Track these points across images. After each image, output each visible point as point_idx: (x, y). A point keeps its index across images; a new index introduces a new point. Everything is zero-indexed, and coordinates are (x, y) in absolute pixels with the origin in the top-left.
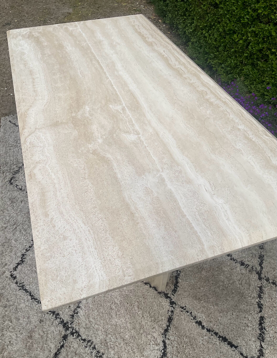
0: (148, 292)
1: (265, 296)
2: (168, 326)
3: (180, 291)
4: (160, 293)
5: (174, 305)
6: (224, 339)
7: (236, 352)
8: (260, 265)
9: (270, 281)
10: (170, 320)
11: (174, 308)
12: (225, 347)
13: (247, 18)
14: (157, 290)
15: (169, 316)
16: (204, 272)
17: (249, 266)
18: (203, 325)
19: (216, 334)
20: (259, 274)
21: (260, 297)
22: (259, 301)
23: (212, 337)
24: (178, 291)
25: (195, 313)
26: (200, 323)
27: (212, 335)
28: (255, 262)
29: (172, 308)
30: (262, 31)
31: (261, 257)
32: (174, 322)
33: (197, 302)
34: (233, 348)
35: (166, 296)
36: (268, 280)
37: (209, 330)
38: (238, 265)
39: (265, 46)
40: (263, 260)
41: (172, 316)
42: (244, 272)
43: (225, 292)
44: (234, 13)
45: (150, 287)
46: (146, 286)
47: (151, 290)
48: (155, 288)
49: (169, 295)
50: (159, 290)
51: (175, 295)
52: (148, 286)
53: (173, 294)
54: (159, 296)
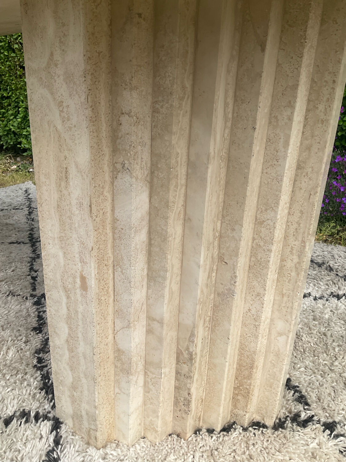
0: (254, 445)
3: (312, 397)
4: (280, 425)
5: (338, 430)
14: (264, 426)
24: (309, 395)
35: (299, 422)
45: (245, 429)
46: (235, 434)
47: (252, 434)
48: (257, 425)
49: (303, 416)
50: (270, 422)
51: (314, 405)
52: (237, 432)
53: (306, 407)
54: (287, 432)
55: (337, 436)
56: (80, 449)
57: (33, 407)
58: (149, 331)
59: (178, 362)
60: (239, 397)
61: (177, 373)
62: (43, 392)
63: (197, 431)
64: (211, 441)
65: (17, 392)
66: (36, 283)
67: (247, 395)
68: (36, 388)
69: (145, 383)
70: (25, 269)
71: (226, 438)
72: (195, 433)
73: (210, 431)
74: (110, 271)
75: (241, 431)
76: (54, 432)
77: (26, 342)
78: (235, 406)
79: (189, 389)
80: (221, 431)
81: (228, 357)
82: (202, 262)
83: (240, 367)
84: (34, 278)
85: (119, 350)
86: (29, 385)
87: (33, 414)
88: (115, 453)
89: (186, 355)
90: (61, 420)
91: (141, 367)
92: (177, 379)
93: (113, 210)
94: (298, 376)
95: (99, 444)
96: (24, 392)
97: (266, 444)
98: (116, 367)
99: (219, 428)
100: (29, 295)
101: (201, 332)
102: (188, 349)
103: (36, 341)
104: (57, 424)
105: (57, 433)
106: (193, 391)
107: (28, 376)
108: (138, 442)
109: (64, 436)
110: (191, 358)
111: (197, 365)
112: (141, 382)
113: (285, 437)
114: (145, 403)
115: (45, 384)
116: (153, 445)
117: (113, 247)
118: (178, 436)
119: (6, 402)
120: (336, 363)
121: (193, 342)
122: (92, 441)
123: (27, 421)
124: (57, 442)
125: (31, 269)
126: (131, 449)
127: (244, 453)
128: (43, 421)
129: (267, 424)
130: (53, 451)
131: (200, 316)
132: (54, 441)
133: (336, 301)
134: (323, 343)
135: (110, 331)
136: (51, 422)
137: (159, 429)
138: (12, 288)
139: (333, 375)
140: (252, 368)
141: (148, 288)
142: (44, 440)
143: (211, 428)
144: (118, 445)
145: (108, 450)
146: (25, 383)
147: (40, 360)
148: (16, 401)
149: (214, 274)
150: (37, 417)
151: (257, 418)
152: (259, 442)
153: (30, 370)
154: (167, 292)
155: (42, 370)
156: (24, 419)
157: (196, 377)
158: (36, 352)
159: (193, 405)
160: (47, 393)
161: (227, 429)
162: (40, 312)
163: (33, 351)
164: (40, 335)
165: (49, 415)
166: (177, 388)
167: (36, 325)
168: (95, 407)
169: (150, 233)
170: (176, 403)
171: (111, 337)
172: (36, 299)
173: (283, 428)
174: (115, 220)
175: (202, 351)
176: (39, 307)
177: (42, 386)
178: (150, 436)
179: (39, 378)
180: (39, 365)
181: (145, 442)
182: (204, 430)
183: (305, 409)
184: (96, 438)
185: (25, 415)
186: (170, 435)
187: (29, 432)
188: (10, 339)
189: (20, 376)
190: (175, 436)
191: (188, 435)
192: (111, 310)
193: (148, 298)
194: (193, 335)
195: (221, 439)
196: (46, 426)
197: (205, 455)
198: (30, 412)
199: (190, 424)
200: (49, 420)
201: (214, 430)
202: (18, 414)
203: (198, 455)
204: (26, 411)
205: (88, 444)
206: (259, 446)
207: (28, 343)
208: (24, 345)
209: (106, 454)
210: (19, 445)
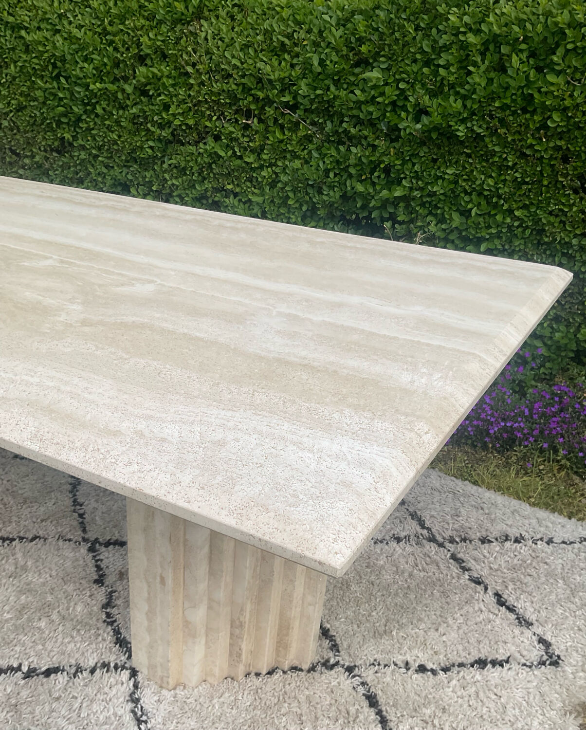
0: (289, 684)
1: (472, 564)
2: (379, 713)
3: (343, 645)
4: (312, 669)
5: (356, 671)
6: (481, 663)
7: (514, 668)
8: (423, 526)
9: (457, 539)
10: (372, 700)
11: (359, 676)
12: (493, 674)
13: (151, 148)
14: (301, 670)
15: (364, 695)
16: (353, 586)
17: (409, 536)
18: (429, 668)
19: (461, 665)
20: (432, 539)
21: (465, 569)
22: (470, 576)
23: (461, 674)
24: (342, 643)
25: (399, 659)
26: (422, 669)
27: (458, 672)
28: (412, 527)
29: (357, 678)
30: (192, 160)
31: (413, 515)
32: (382, 699)
33: (387, 638)
34: (506, 666)
35: (328, 666)
36: (452, 541)
37: (445, 670)
38: (394, 544)
39: (207, 185)
40: (420, 519)
41: (369, 691)
42: (409, 549)
43: (412, 596)
44: (115, 147)
45: (284, 672)
46: (276, 677)
47: (290, 676)
48: (295, 669)
49: (332, 661)
50: (306, 667)
51: (342, 653)
52: (278, 675)
53: (337, 654)
54: (316, 675)
55: (354, 676)
56: (156, 691)
57: (112, 659)
58: (210, 608)
59: (232, 627)
60: (281, 649)
61: (231, 634)
62: (118, 646)
63: (247, 675)
64: (257, 682)
65: (94, 646)
66: (85, 521)
67: (286, 647)
68: (110, 643)
69: (206, 642)
70: (69, 502)
71: (269, 680)
72: (246, 676)
73: (258, 675)
74: (182, 570)
75: (281, 674)
76: (133, 679)
77: (90, 596)
78: (278, 655)
79: (240, 646)
80: (267, 674)
81: (270, 622)
82: (248, 565)
83: (281, 627)
84: (81, 516)
85: (186, 621)
86: (104, 640)
87: (112, 665)
88: (183, 693)
89: (237, 623)
90: (137, 669)
91: (203, 631)
92: (231, 638)
93: (185, 534)
94: (337, 626)
95: (170, 687)
96: (101, 646)
97: (298, 683)
98: (184, 632)
99: (264, 672)
100: (80, 539)
101: (249, 607)
102: (239, 619)
103: (101, 595)
104: (134, 673)
105: (135, 680)
106: (244, 647)
107: (101, 631)
108: (200, 684)
109: (141, 682)
110: (241, 625)
111: (246, 629)
112: (203, 641)
113: (314, 678)
114: (206, 656)
115: (117, 639)
116: (212, 686)
117: (184, 556)
118: (232, 679)
119: (86, 654)
120: (374, 613)
121: (242, 615)
122: (164, 685)
123: (107, 671)
124: (136, 686)
125: (75, 502)
126: (196, 690)
127: (281, 690)
128: (122, 670)
129: (303, 668)
130: (134, 693)
131: (247, 598)
132: (134, 685)
133: (395, 544)
134: (368, 593)
135: (181, 609)
136: (129, 671)
137: (217, 674)
138: (60, 530)
139: (368, 625)
140: (288, 629)
141: (209, 580)
142: (125, 685)
143: (259, 672)
144: (185, 687)
145: (178, 691)
146: (100, 638)
147: (108, 615)
148: (95, 654)
149: (259, 568)
150: (116, 667)
151: (296, 663)
152: (294, 682)
153: (101, 625)
154: (223, 584)
155: (112, 625)
156: (106, 669)
157: (245, 636)
158: (103, 607)
159: (244, 657)
160: (120, 646)
161: (270, 673)
162: (97, 561)
163: (100, 606)
164: (103, 588)
165: (126, 665)
166: (231, 645)
167: (96, 577)
168: (168, 661)
169: (211, 546)
170: (231, 655)
171: (181, 613)
172: (89, 544)
173: (314, 671)
174: (185, 541)
175: (250, 619)
176: (95, 554)
177: (115, 640)
178: (210, 680)
179: (111, 633)
180: (109, 620)
181: (206, 684)
182: (253, 674)
183: (335, 655)
184: (168, 683)
185: (105, 665)
186: (226, 678)
187: (112, 680)
188: (75, 594)
189: (93, 631)
190: (229, 680)
191: (240, 678)
192: (181, 595)
193: (209, 586)
194: (242, 610)
195: (265, 681)
196: (125, 674)
197: (252, 693)
198: (109, 663)
199: (241, 670)
200: (127, 669)
201: (260, 674)
202: (99, 665)
203: (246, 693)
204: (107, 663)
205: (161, 687)
206: (293, 685)
207: (93, 597)
208: (89, 600)
209: (176, 694)
210: (106, 689)
